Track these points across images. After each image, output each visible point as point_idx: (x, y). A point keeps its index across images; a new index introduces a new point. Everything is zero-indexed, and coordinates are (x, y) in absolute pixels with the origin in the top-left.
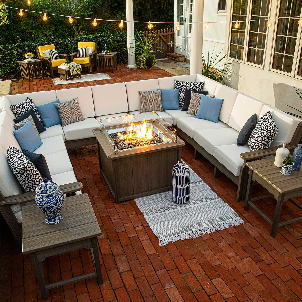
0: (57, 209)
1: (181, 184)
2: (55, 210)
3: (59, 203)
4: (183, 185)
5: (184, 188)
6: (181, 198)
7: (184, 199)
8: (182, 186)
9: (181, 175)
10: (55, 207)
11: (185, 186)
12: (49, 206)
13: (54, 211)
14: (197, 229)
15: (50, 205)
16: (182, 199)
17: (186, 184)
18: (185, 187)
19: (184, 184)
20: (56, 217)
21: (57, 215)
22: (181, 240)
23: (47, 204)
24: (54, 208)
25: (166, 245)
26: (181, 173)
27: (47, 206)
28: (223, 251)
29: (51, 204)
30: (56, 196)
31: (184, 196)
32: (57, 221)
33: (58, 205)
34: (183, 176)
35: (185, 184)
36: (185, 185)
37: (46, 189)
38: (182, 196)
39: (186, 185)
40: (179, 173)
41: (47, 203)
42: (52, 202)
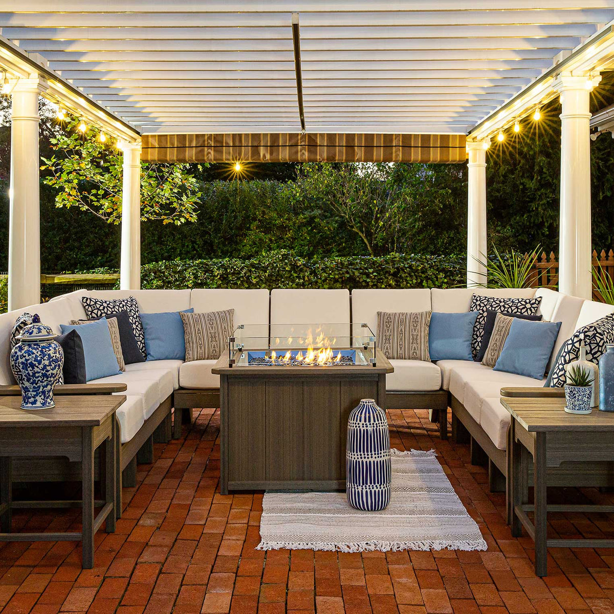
0: (40, 374)
1: (360, 452)
2: (37, 375)
3: (47, 362)
4: (364, 452)
5: (366, 462)
6: (360, 488)
7: (367, 492)
8: (363, 456)
9: (361, 427)
10: (38, 367)
11: (370, 456)
12: (27, 360)
13: (34, 374)
14: (362, 543)
15: (29, 360)
16: (362, 491)
17: (373, 453)
18: (370, 459)
19: (367, 452)
20: (37, 395)
21: (41, 390)
22: (311, 550)
23: (25, 356)
24: (36, 369)
25: (270, 549)
26: (360, 421)
27: (23, 360)
28: (389, 574)
29: (31, 359)
30: (43, 347)
31: (367, 484)
32: (38, 404)
33: (45, 366)
34: (365, 428)
35: (371, 452)
36: (369, 453)
37: (30, 331)
38: (363, 484)
39: (374, 456)
40: (357, 421)
41: (24, 354)
42: (34, 355)
